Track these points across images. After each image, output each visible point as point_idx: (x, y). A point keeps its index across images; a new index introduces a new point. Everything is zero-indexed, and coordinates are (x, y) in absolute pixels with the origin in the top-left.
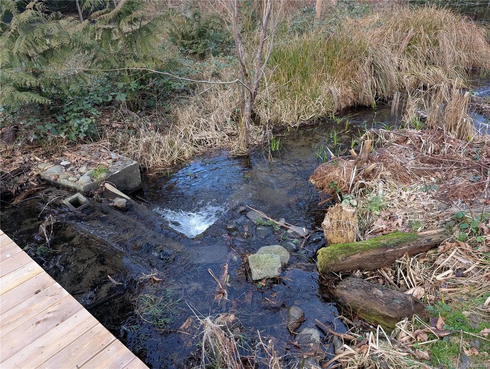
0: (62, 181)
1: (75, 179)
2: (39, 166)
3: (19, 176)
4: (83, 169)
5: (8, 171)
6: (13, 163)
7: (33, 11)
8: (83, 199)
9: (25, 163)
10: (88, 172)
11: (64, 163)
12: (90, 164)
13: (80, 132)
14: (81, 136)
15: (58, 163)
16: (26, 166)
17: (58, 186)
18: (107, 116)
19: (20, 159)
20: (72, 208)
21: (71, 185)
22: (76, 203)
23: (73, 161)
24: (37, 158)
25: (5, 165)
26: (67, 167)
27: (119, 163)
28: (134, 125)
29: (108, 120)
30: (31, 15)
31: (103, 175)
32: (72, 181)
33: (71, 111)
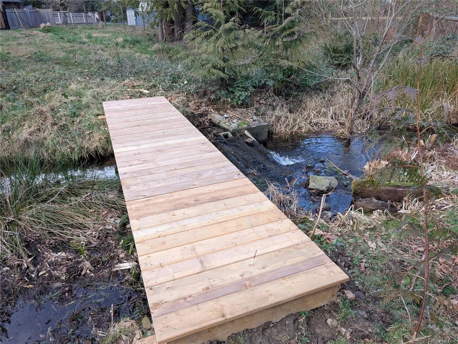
0: (222, 124)
1: (229, 124)
2: (212, 115)
3: (201, 117)
4: (235, 121)
5: (196, 113)
6: (200, 110)
7: (233, 23)
8: (230, 135)
9: (206, 111)
10: (237, 123)
11: (225, 116)
12: (240, 119)
13: (239, 100)
14: (240, 102)
15: (222, 115)
16: (206, 113)
17: (219, 127)
18: (259, 95)
19: (203, 108)
20: (223, 138)
21: (226, 127)
22: (226, 136)
23: (231, 116)
24: (212, 110)
25: (195, 109)
26: (226, 118)
27: (257, 122)
28: (274, 104)
29: (258, 98)
30: (231, 25)
31: (245, 126)
32: (227, 125)
33: (238, 86)
